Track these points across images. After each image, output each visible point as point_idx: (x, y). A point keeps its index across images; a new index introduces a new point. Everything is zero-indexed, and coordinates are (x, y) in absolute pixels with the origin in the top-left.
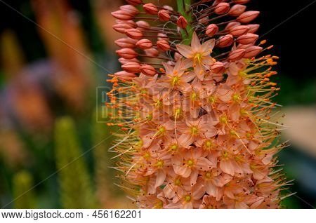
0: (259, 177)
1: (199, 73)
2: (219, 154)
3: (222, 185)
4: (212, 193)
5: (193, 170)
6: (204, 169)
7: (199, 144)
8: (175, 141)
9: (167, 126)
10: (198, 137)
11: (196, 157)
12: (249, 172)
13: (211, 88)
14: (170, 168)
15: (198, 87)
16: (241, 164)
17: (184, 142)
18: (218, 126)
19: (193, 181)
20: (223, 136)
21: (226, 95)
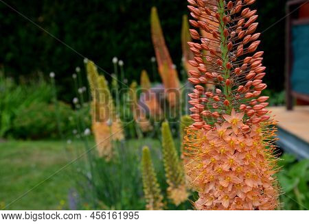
0: (266, 186)
1: (235, 130)
2: (245, 175)
3: (246, 192)
4: (240, 196)
5: (230, 183)
6: (236, 183)
7: (234, 169)
8: (220, 166)
9: (217, 158)
10: (234, 165)
11: (232, 176)
12: (261, 184)
13: (241, 139)
14: (217, 180)
15: (234, 138)
16: (256, 180)
17: (226, 167)
18: (245, 159)
19: (230, 189)
20: (248, 166)
21: (249, 142)
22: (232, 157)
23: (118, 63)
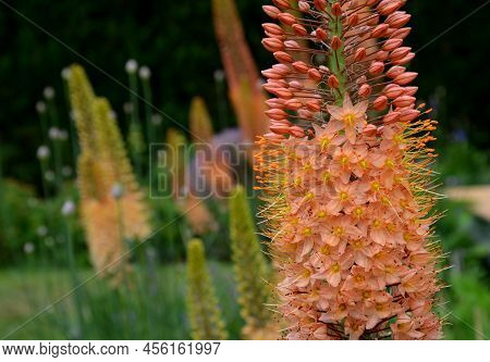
0: (413, 248)
1: (351, 137)
2: (370, 222)
3: (371, 255)
4: (361, 263)
5: (341, 240)
6: (352, 237)
7: (348, 211)
8: (323, 208)
9: (315, 191)
10: (348, 204)
11: (345, 224)
12: (402, 242)
13: (362, 152)
14: (318, 236)
15: (348, 152)
16: (394, 234)
17: (333, 208)
18: (369, 193)
19: (342, 250)
20: (375, 204)
21: (379, 161)
22: (345, 189)
23: (137, 74)
